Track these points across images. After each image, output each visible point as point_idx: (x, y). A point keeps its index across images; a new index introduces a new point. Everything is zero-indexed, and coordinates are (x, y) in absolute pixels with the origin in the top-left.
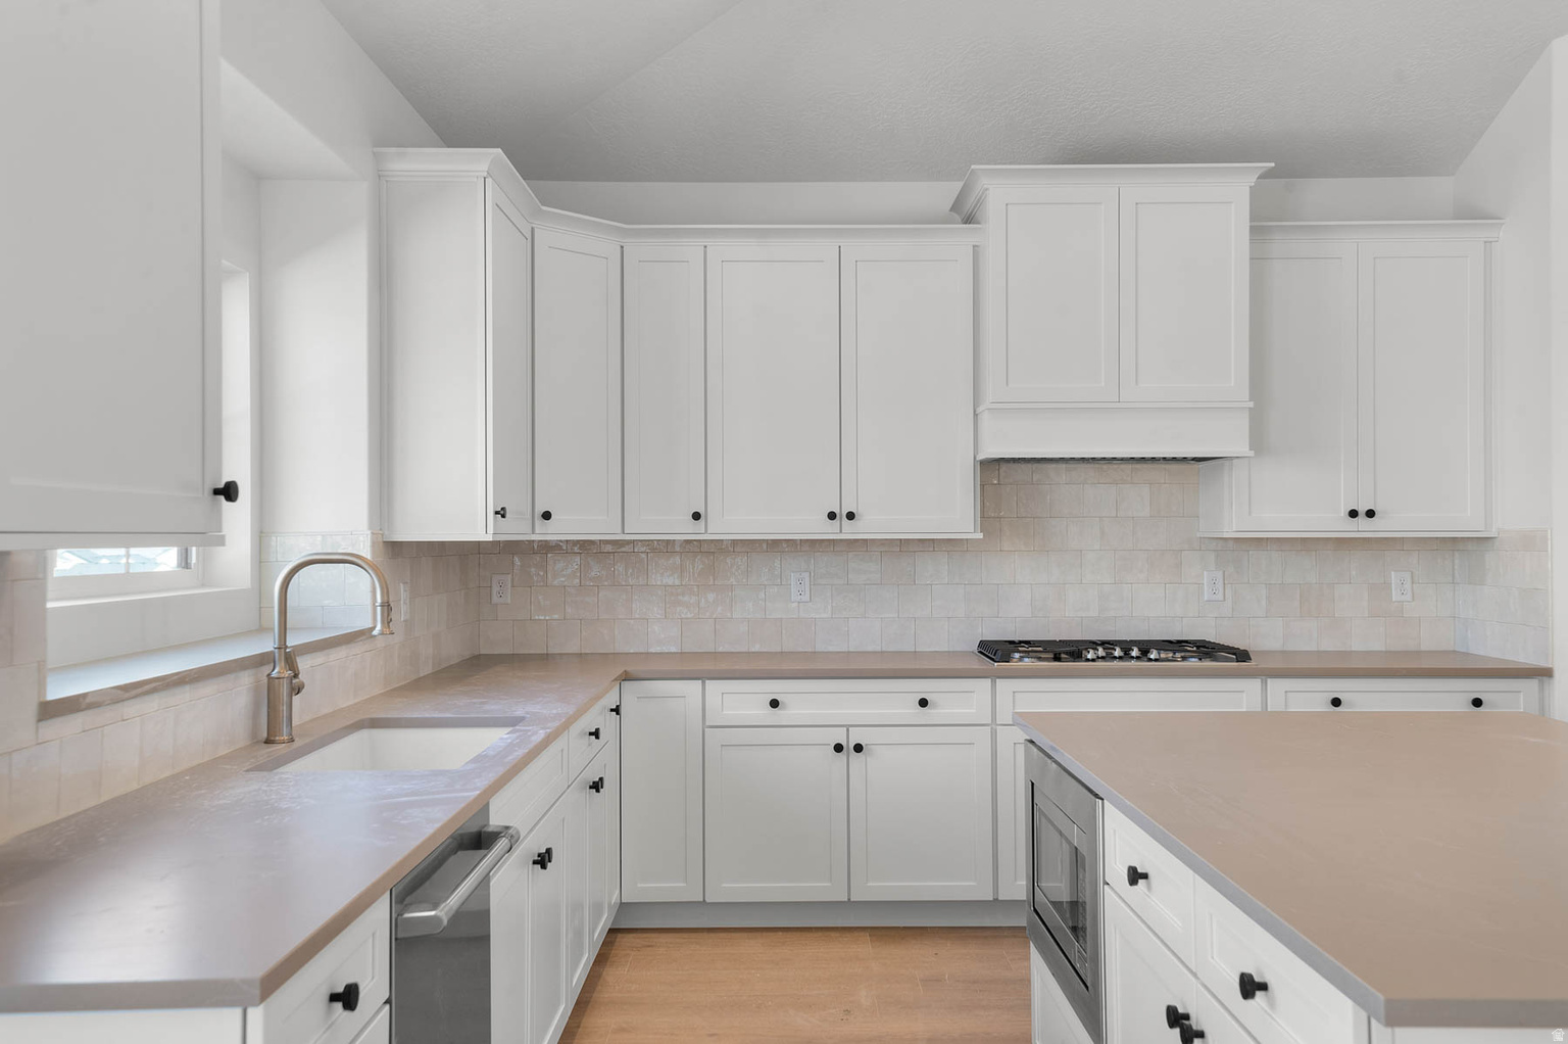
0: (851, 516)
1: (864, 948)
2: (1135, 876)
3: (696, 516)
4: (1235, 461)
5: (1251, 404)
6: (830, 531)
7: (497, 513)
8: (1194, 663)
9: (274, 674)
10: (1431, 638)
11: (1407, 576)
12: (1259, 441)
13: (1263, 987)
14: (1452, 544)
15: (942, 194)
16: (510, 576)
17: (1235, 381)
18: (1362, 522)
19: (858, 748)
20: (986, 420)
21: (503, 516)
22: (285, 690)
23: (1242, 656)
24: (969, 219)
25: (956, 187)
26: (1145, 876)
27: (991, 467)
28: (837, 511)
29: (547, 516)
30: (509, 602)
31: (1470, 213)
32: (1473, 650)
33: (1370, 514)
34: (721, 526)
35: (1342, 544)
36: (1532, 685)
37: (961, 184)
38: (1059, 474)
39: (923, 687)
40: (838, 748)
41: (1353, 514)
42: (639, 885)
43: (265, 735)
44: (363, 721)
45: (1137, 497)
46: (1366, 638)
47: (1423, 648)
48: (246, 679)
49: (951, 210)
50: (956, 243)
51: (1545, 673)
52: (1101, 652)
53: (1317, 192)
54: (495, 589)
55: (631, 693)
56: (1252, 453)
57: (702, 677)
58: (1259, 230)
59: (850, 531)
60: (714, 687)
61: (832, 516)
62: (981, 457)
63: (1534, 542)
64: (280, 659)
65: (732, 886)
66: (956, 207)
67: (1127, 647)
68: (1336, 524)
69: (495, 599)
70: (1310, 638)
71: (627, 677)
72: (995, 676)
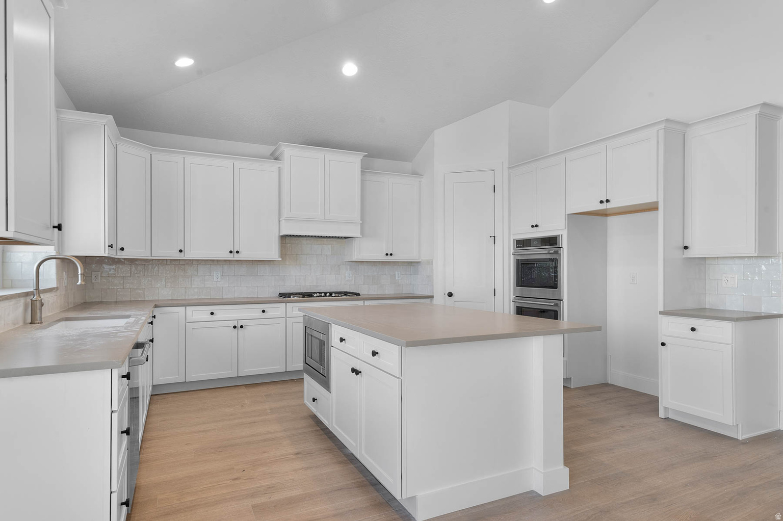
0: (237, 252)
1: (243, 390)
2: (342, 340)
3: (181, 251)
4: (356, 239)
5: (361, 222)
6: (230, 257)
7: (109, 246)
8: (345, 297)
9: (34, 299)
10: (405, 291)
11: (400, 272)
12: (362, 233)
13: (377, 353)
14: (410, 263)
15: (267, 149)
16: (100, 273)
17: (357, 215)
18: (389, 256)
19: (242, 327)
20: (283, 223)
21: (112, 247)
22: (38, 305)
23: (358, 294)
24: (276, 159)
25: (273, 148)
26: (344, 340)
27: (284, 238)
28: (233, 250)
29: (122, 249)
30: (99, 282)
31: (415, 173)
32: (415, 293)
33: (391, 255)
34: (189, 255)
35: (383, 263)
36: (429, 300)
37: (275, 147)
38: (304, 241)
39: (263, 306)
40: (235, 327)
41: (387, 254)
42: (160, 378)
43: (30, 321)
44: (63, 318)
45: (327, 248)
46: (389, 291)
47: (404, 293)
48: (22, 300)
49: (270, 155)
50: (273, 166)
51: (432, 297)
52: (318, 294)
53: (378, 162)
54: (93, 277)
55: (157, 312)
56: (361, 236)
57: (185, 305)
58: (363, 172)
59: (237, 257)
60: (190, 309)
61: (231, 252)
62: (281, 235)
63: (430, 263)
64: (36, 294)
65: (195, 375)
66: (272, 154)
67: (325, 294)
68: (382, 257)
69: (93, 281)
70: (374, 291)
71: (156, 306)
72: (286, 302)
